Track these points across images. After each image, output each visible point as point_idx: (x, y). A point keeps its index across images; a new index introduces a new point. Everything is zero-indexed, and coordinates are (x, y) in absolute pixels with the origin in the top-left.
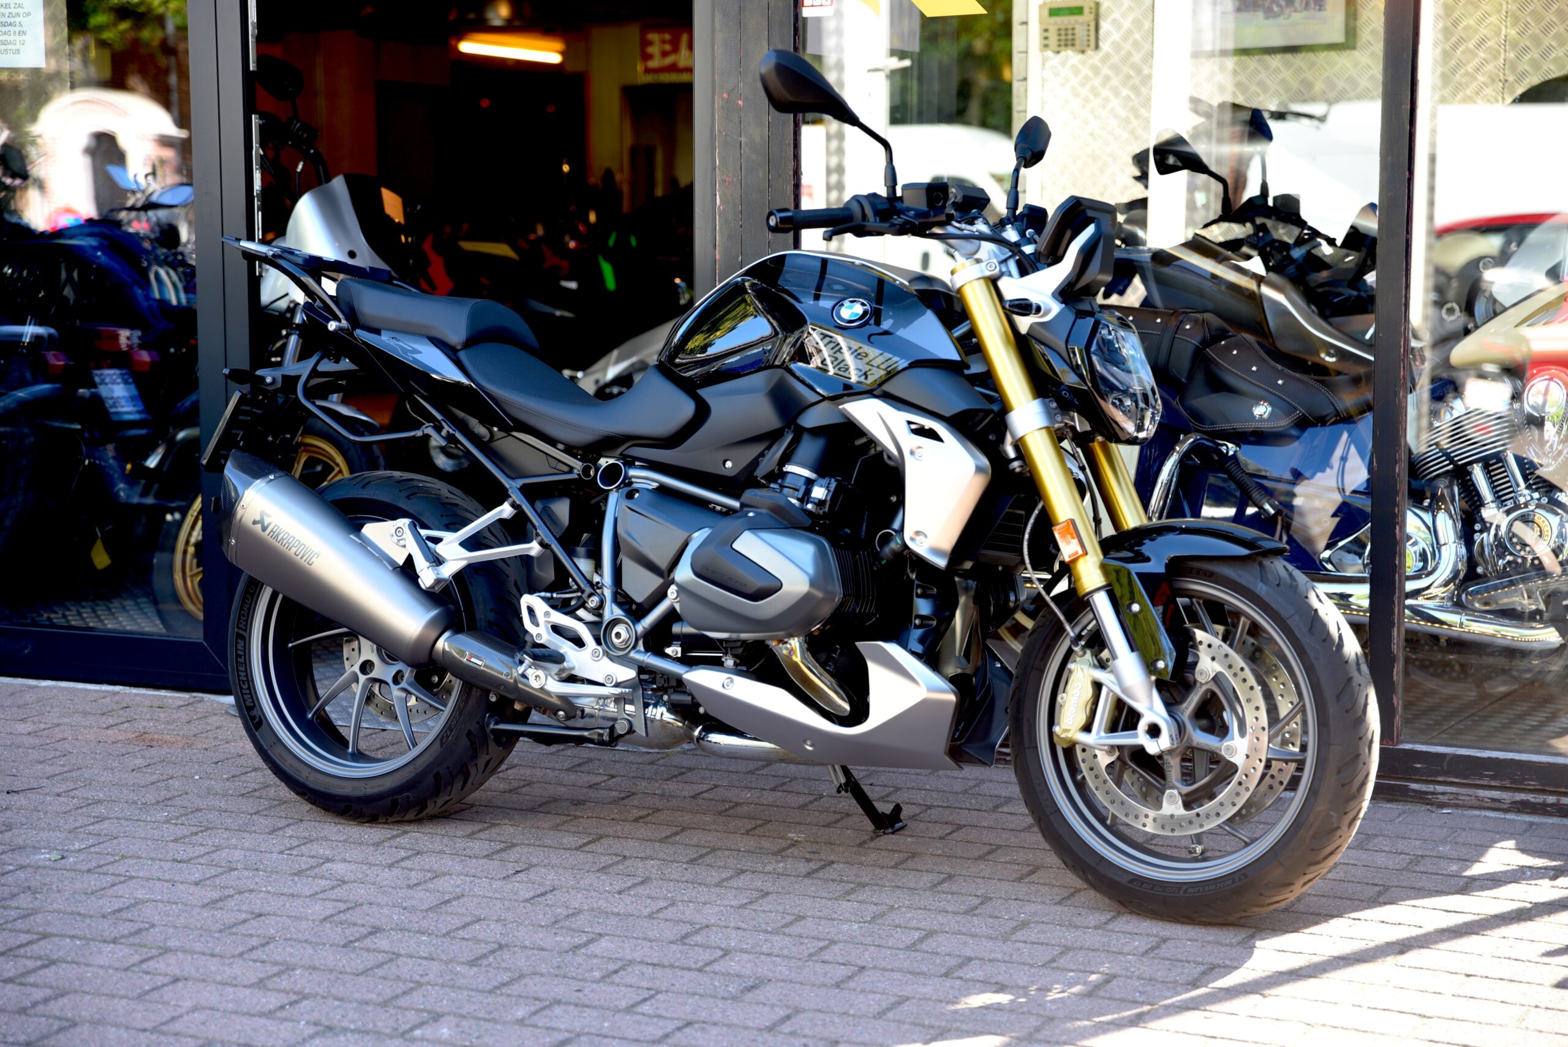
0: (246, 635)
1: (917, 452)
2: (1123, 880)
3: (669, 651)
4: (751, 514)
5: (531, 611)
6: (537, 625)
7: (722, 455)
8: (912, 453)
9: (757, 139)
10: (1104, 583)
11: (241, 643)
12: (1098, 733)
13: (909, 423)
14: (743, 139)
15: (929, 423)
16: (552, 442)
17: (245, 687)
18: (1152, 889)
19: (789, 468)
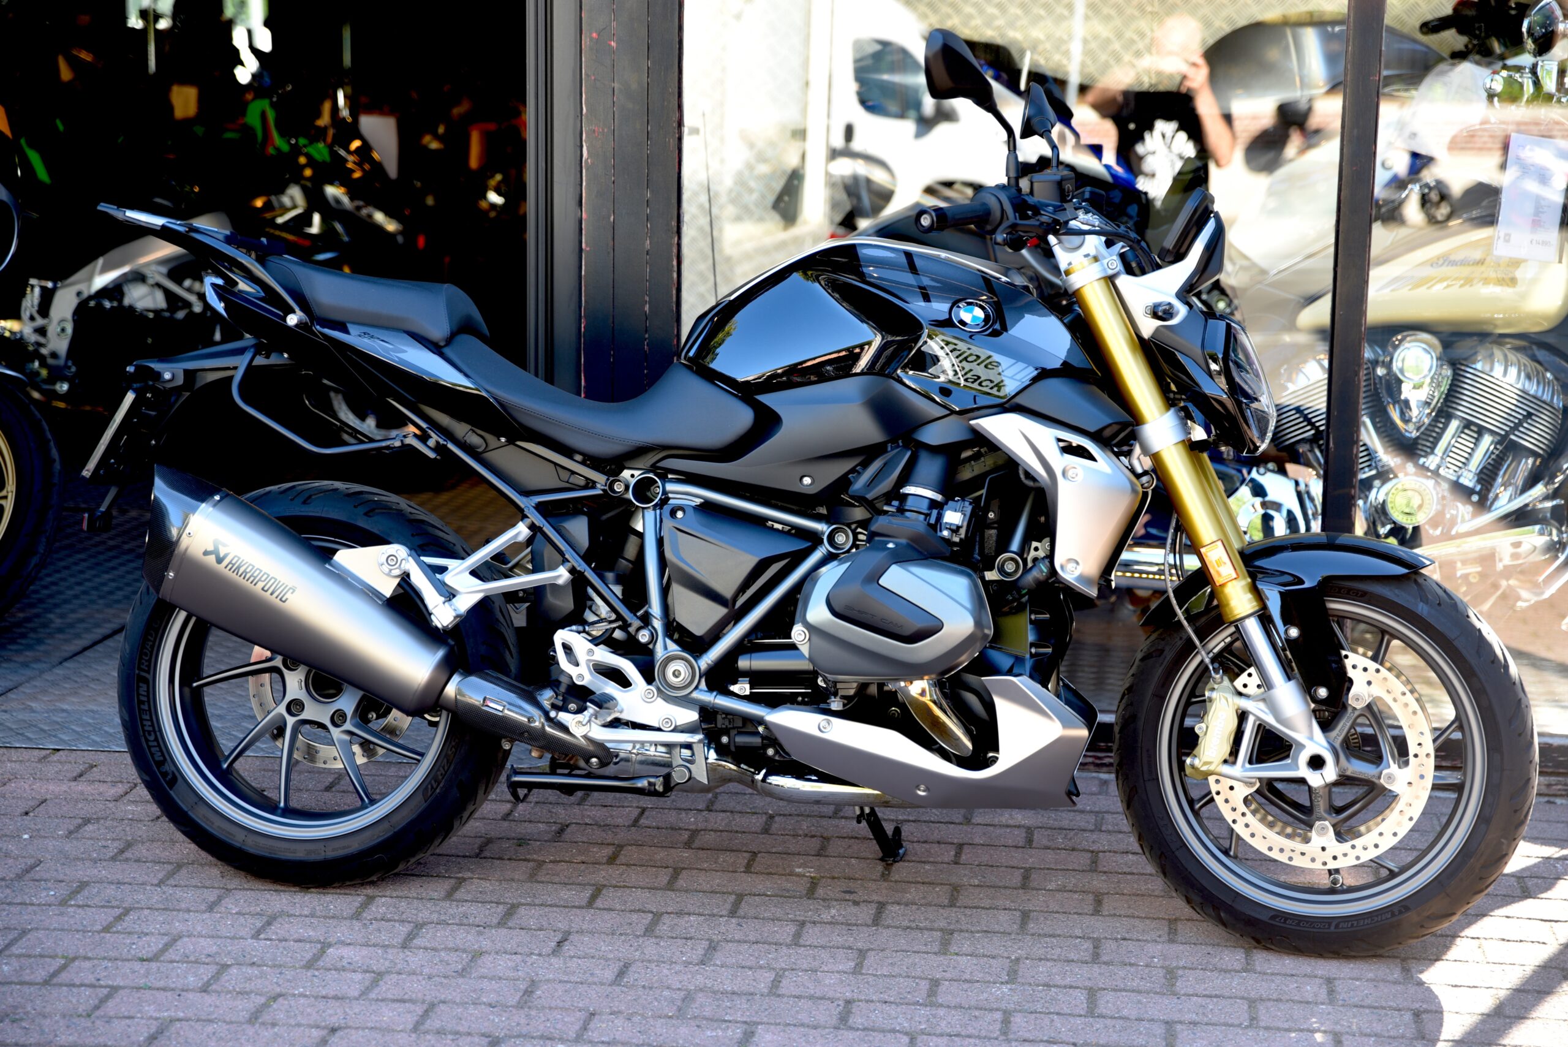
0: (150, 677)
1: (1070, 473)
2: (1264, 917)
3: (735, 688)
4: (891, 545)
5: (567, 648)
6: (577, 665)
7: (800, 470)
8: (1064, 474)
9: (634, 86)
10: (1257, 608)
11: (144, 687)
12: (1243, 766)
13: (1059, 440)
14: (616, 85)
15: (1076, 440)
16: (567, 451)
17: (152, 738)
18: (1298, 925)
19: (909, 490)
